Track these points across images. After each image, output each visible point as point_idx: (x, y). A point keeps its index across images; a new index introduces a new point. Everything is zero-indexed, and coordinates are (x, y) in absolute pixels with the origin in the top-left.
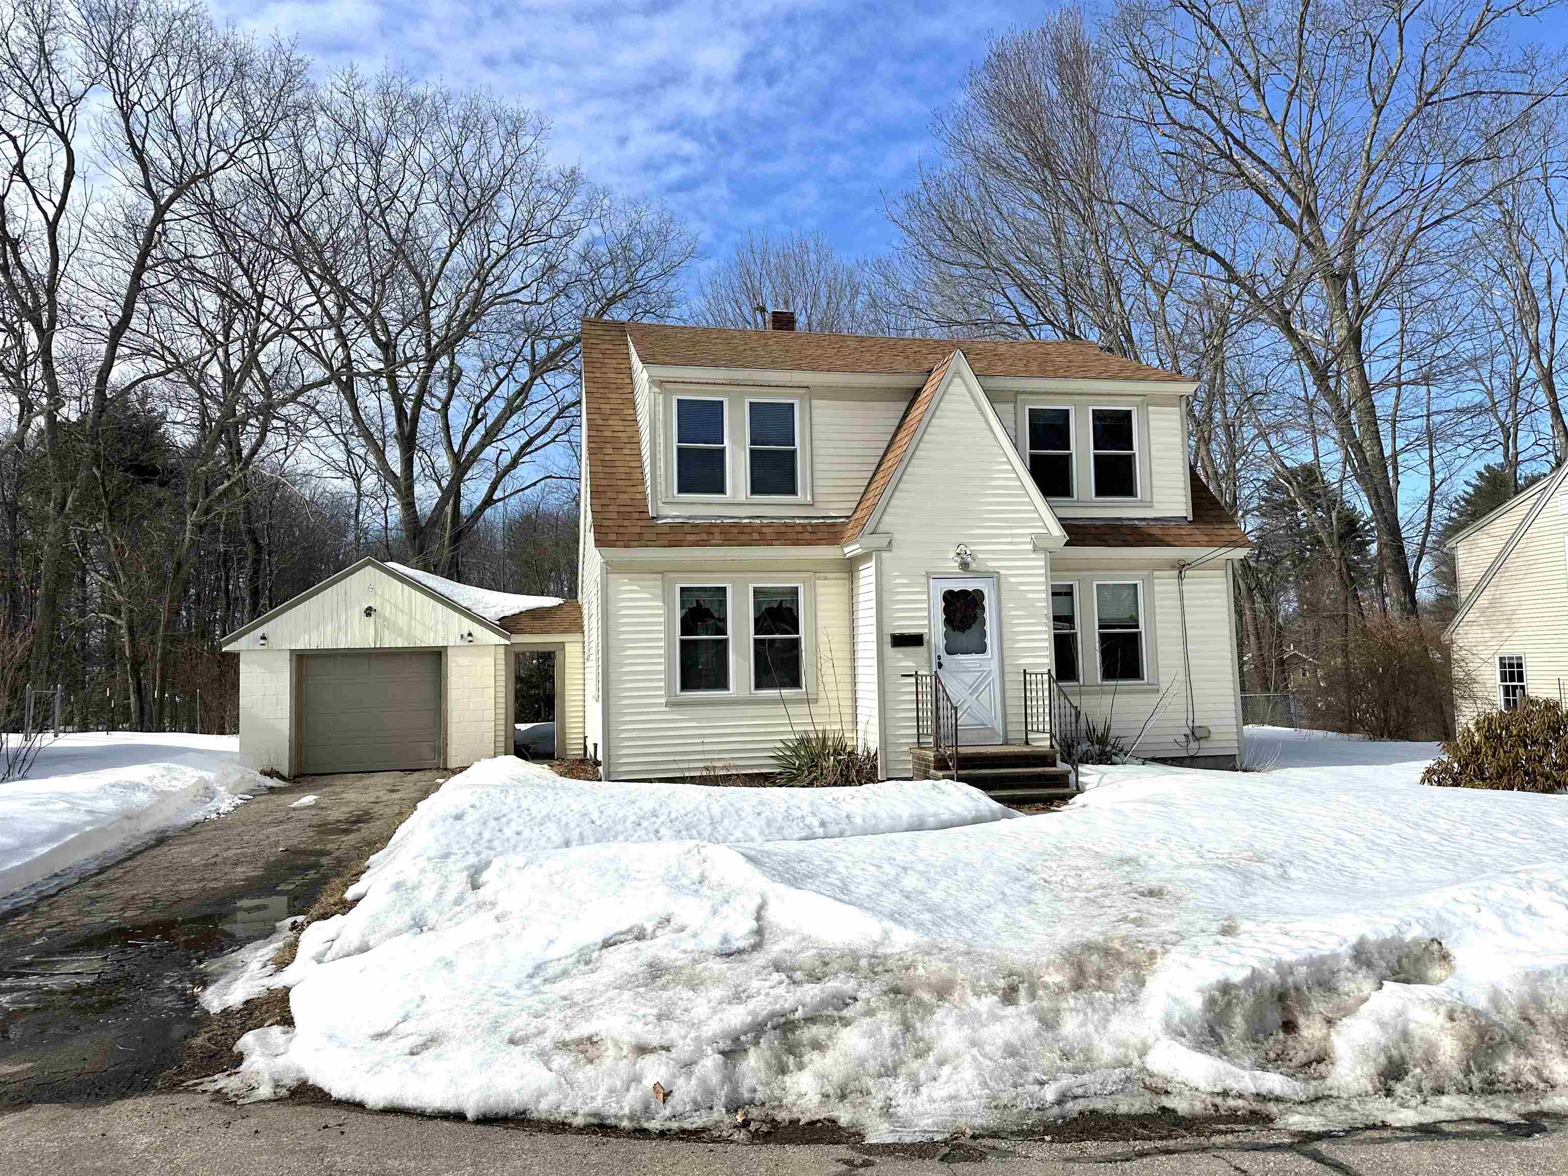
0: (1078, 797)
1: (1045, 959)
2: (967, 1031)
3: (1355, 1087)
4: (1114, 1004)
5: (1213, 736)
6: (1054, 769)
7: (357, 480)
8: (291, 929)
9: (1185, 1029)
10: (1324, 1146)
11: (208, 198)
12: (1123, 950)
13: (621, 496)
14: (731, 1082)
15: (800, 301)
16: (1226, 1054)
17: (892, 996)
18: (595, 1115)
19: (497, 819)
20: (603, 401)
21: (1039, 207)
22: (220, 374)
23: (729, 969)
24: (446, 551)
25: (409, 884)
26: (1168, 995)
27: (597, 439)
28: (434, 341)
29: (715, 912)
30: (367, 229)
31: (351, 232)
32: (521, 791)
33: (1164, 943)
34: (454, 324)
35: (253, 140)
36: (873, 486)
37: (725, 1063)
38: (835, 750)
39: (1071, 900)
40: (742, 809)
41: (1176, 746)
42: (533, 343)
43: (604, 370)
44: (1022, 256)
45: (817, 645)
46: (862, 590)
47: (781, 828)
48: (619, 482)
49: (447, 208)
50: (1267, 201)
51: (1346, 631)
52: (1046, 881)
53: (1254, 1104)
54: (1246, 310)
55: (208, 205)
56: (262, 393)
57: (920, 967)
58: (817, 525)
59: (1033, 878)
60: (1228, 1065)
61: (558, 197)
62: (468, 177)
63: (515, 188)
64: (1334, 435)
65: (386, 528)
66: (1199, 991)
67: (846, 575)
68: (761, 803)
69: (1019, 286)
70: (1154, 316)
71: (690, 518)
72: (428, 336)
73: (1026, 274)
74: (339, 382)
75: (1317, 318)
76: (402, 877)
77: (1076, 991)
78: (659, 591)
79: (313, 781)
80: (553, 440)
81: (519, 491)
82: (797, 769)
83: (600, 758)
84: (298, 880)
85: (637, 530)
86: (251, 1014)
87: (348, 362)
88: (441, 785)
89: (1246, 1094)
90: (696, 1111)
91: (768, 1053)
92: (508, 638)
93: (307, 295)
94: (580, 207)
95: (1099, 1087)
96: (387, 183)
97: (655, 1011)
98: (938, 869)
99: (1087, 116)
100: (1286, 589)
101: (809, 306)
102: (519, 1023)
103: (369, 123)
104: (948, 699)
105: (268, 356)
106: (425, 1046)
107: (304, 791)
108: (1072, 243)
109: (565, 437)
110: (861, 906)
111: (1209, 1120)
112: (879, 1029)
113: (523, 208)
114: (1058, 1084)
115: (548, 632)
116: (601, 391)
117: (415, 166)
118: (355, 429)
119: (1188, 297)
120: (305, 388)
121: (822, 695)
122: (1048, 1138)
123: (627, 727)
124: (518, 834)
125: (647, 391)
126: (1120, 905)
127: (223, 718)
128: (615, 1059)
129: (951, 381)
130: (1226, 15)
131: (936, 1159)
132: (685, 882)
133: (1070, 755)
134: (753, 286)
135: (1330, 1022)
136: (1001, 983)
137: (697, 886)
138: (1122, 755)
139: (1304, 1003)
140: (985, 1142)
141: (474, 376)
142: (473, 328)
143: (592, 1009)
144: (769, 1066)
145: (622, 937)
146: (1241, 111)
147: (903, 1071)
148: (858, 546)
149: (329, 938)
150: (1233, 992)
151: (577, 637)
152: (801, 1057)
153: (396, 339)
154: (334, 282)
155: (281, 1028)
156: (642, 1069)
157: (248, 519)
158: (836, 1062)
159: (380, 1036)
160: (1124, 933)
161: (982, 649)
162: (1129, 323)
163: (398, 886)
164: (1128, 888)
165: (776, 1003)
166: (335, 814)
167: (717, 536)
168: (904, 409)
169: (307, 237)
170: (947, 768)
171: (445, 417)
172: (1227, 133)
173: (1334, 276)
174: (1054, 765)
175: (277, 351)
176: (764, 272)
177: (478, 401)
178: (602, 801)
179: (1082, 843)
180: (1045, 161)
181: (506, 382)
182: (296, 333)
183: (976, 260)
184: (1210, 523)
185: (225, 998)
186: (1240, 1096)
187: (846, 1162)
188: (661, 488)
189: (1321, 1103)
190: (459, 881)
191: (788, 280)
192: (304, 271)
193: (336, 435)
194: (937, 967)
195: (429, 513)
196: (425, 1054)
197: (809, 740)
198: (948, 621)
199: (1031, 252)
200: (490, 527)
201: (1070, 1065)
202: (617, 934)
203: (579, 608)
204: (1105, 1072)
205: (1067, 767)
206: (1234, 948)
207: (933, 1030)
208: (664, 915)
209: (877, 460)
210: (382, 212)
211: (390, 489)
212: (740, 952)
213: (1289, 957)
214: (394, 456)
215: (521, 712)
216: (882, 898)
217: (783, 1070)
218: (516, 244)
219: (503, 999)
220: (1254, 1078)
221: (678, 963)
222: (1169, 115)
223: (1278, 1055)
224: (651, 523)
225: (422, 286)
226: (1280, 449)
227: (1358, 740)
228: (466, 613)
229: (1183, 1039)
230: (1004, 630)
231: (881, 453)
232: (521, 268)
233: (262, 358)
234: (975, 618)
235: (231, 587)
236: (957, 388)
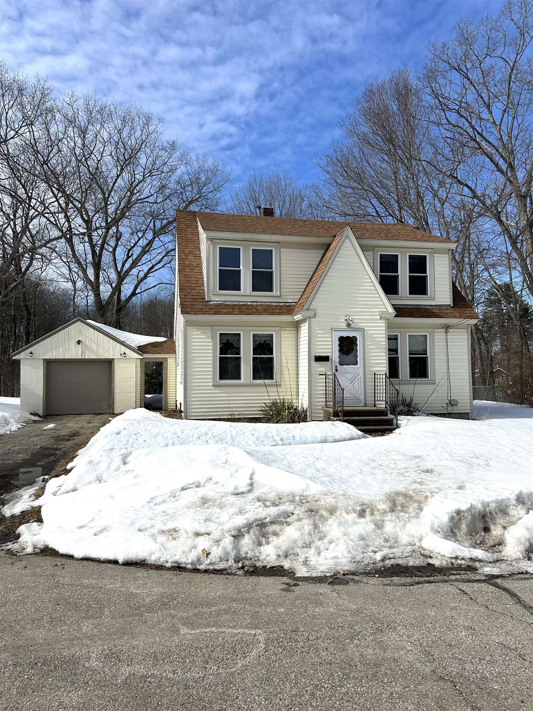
0: (397, 430)
1: (378, 498)
2: (342, 528)
3: (514, 556)
4: (409, 519)
5: (459, 404)
6: (387, 417)
7: (74, 283)
8: (43, 482)
9: (440, 530)
10: (500, 581)
11: (6, 152)
12: (413, 495)
13: (193, 291)
14: (237, 549)
15: (276, 203)
16: (458, 541)
17: (309, 513)
18: (176, 562)
19: (135, 435)
20: (185, 247)
21: (387, 162)
22: (12, 233)
23: (237, 500)
24: (114, 316)
25: (95, 462)
26: (433, 515)
27: (182, 265)
28: (109, 220)
29: (232, 476)
30: (79, 167)
31: (71, 169)
32: (146, 422)
33: (432, 492)
34: (118, 212)
35: (27, 125)
36: (308, 288)
37: (234, 541)
38: (288, 408)
39: (392, 473)
40: (246, 432)
41: (443, 409)
42: (154, 221)
43: (186, 233)
44: (379, 184)
45: (281, 360)
46: (302, 336)
47: (263, 441)
48: (192, 285)
49: (116, 158)
50: (492, 161)
51: (522, 358)
52: (380, 465)
53: (469, 563)
54: (481, 211)
55: (6, 155)
56: (31, 242)
57: (322, 500)
58: (282, 306)
59: (374, 464)
60: (459, 546)
61: (166, 154)
62: (125, 144)
63: (147, 150)
64: (519, 270)
65: (87, 305)
66: (446, 513)
67: (295, 329)
68: (254, 430)
69: (377, 198)
70: (439, 213)
71: (225, 301)
72: (107, 217)
73: (381, 193)
74: (66, 238)
75: (513, 215)
76: (91, 459)
77: (392, 512)
78: (210, 335)
79: (54, 418)
80: (163, 267)
81: (148, 289)
82: (271, 416)
83: (182, 409)
84: (46, 460)
85: (201, 307)
86: (24, 517)
87: (70, 229)
88: (111, 420)
89: (465, 558)
90: (221, 561)
91: (253, 537)
92: (142, 355)
93: (52, 197)
94: (177, 159)
95: (400, 554)
96: (89, 146)
97: (204, 518)
98: (332, 459)
99: (410, 120)
100: (495, 340)
101: (281, 206)
102: (143, 522)
103: (80, 118)
104: (340, 385)
105: (34, 225)
106: (101, 532)
107: (49, 422)
108: (402, 179)
109: (169, 265)
110: (297, 474)
111: (448, 569)
112: (303, 527)
113: (150, 159)
114: (382, 553)
115: (160, 353)
116: (185, 243)
117: (101, 139)
118: (73, 260)
119: (454, 205)
120: (51, 240)
121: (283, 383)
122: (377, 576)
123: (194, 396)
124: (145, 441)
125: (205, 243)
126: (414, 476)
127: (13, 390)
128: (186, 538)
129: (344, 241)
130: (475, 74)
131: (327, 584)
132: (219, 462)
133: (394, 411)
134: (255, 197)
135: (504, 528)
136: (358, 508)
137: (224, 465)
138: (418, 412)
139: (493, 519)
140: (349, 577)
141: (127, 236)
142: (127, 214)
143: (175, 517)
144: (254, 543)
145: (190, 486)
146: (481, 119)
147: (314, 545)
148: (300, 315)
149: (59, 485)
150: (462, 514)
151: (173, 355)
152: (268, 538)
153: (92, 218)
154: (64, 192)
155: (37, 523)
156: (197, 543)
157: (25, 300)
158: (284, 541)
159: (81, 527)
160: (414, 488)
161: (356, 363)
162: (427, 216)
163: (90, 462)
164: (417, 469)
165: (258, 515)
166: (63, 433)
167: (237, 310)
168: (323, 253)
169: (51, 171)
170: (339, 416)
171: (114, 255)
172: (474, 129)
173: (521, 196)
174: (387, 415)
175: (38, 223)
176: (260, 190)
177: (129, 248)
178: (183, 428)
179: (397, 449)
180: (390, 141)
181: (142, 239)
182: (46, 215)
183: (358, 186)
184: (461, 308)
185: (13, 510)
186: (463, 559)
187: (287, 584)
188: (211, 287)
189: (499, 563)
190: (118, 461)
191: (271, 193)
192: (50, 186)
193: (65, 262)
194: (330, 501)
195: (107, 299)
196: (101, 535)
197: (277, 403)
198: (340, 351)
199: (383, 182)
200: (134, 307)
201: (388, 544)
202: (187, 485)
203: (174, 343)
204: (404, 548)
205: (393, 417)
206: (463, 495)
207: (328, 528)
208: (209, 477)
209: (310, 277)
210: (86, 160)
211: (89, 287)
212: (242, 493)
213: (487, 499)
214: (91, 272)
215: (148, 389)
216: (307, 471)
217: (260, 544)
218: (147, 175)
219: (136, 512)
220: (470, 551)
221: (214, 498)
222: (447, 120)
223: (481, 542)
224: (206, 303)
225: (104, 194)
226: (494, 275)
227: (525, 407)
228: (123, 343)
229: (439, 534)
230: (366, 355)
231: (312, 273)
232: (149, 187)
233: (31, 226)
234: (353, 349)
235: (17, 331)
236: (347, 243)
